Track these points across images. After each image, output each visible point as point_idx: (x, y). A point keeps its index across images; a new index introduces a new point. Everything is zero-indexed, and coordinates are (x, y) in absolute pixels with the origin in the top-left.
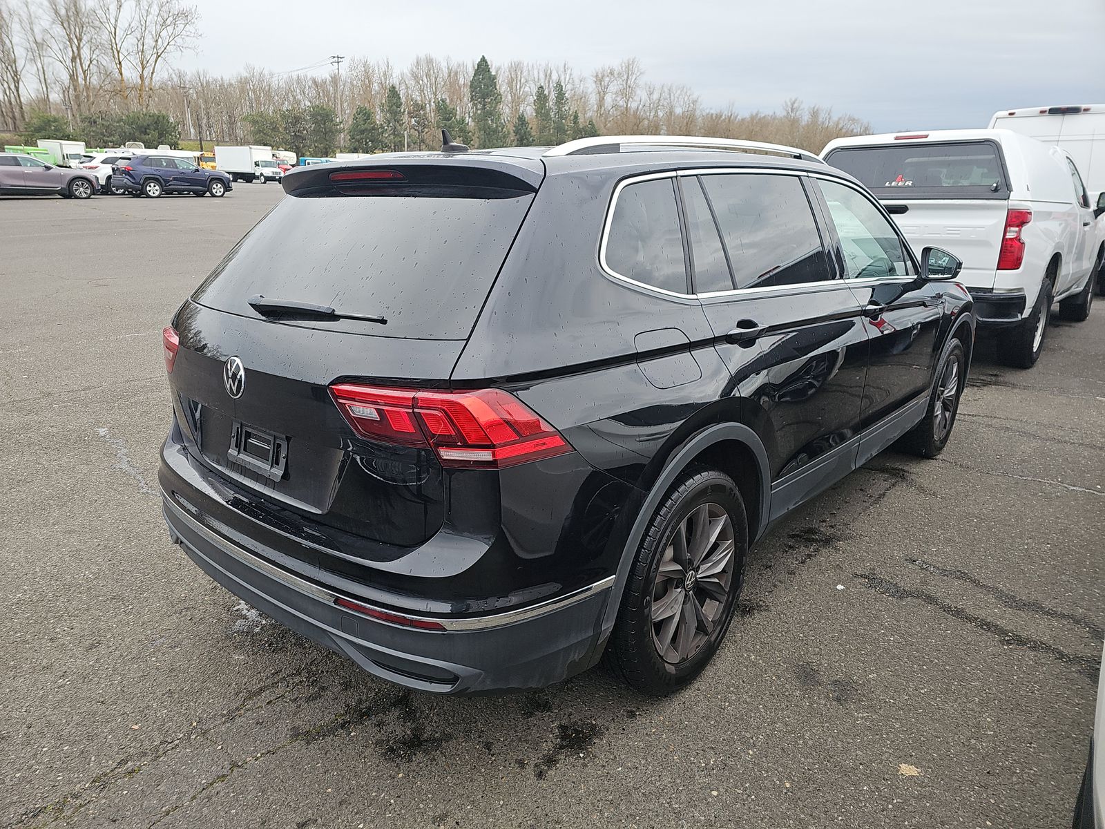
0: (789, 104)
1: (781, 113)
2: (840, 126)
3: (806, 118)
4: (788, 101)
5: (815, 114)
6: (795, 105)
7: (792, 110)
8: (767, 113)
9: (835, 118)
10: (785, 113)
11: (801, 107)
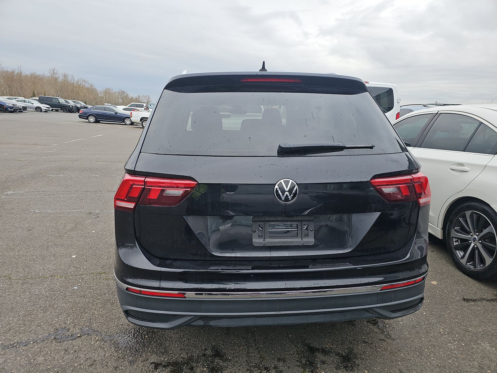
0: (51, 70)
1: (47, 74)
2: (79, 83)
3: (61, 79)
4: (50, 69)
5: (65, 76)
6: (55, 71)
7: (54, 74)
8: (39, 74)
9: (76, 79)
10: (50, 75)
11: (58, 73)
